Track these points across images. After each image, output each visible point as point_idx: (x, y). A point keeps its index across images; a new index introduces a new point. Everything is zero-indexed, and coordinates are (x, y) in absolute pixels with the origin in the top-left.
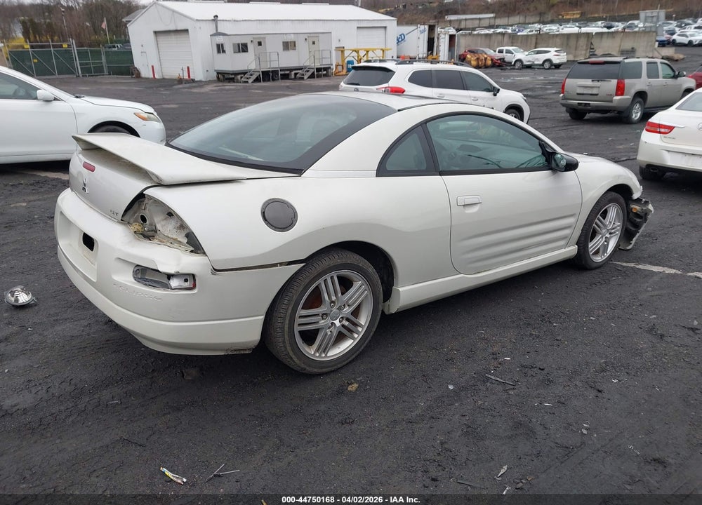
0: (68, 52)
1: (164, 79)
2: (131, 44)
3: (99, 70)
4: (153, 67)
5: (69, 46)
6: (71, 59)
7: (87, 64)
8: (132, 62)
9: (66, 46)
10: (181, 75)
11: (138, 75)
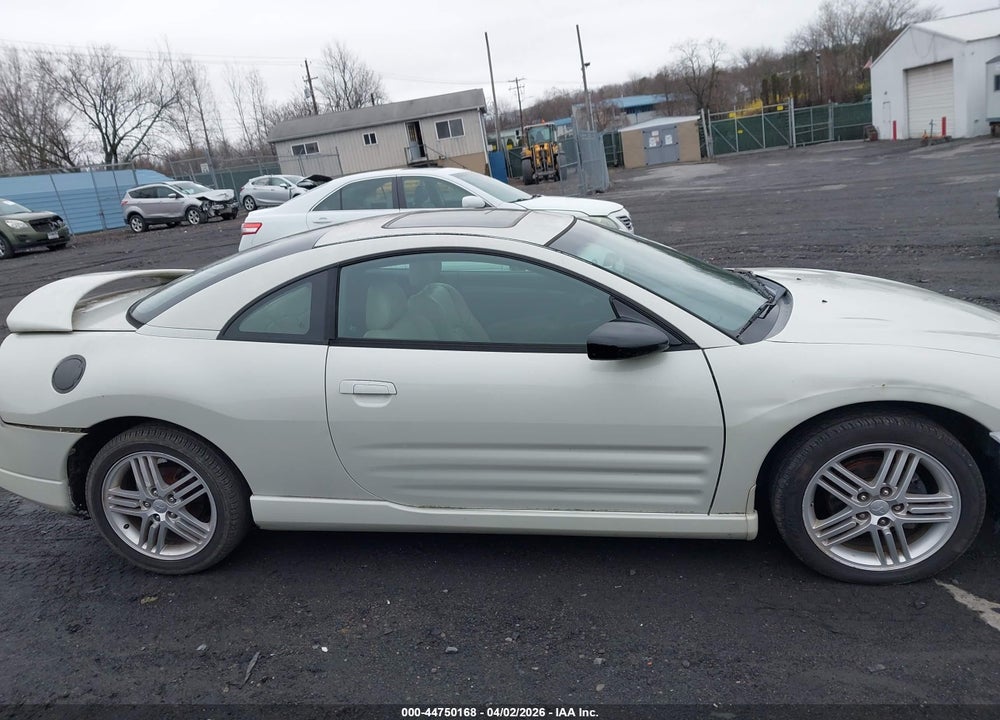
0: (784, 116)
1: (910, 139)
2: (873, 94)
3: (822, 136)
4: (895, 123)
5: (785, 107)
6: (785, 126)
7: (806, 129)
8: (870, 119)
9: (782, 108)
10: (928, 131)
11: (874, 136)
